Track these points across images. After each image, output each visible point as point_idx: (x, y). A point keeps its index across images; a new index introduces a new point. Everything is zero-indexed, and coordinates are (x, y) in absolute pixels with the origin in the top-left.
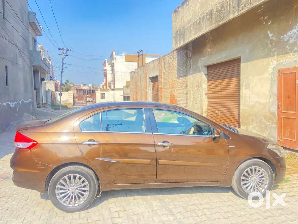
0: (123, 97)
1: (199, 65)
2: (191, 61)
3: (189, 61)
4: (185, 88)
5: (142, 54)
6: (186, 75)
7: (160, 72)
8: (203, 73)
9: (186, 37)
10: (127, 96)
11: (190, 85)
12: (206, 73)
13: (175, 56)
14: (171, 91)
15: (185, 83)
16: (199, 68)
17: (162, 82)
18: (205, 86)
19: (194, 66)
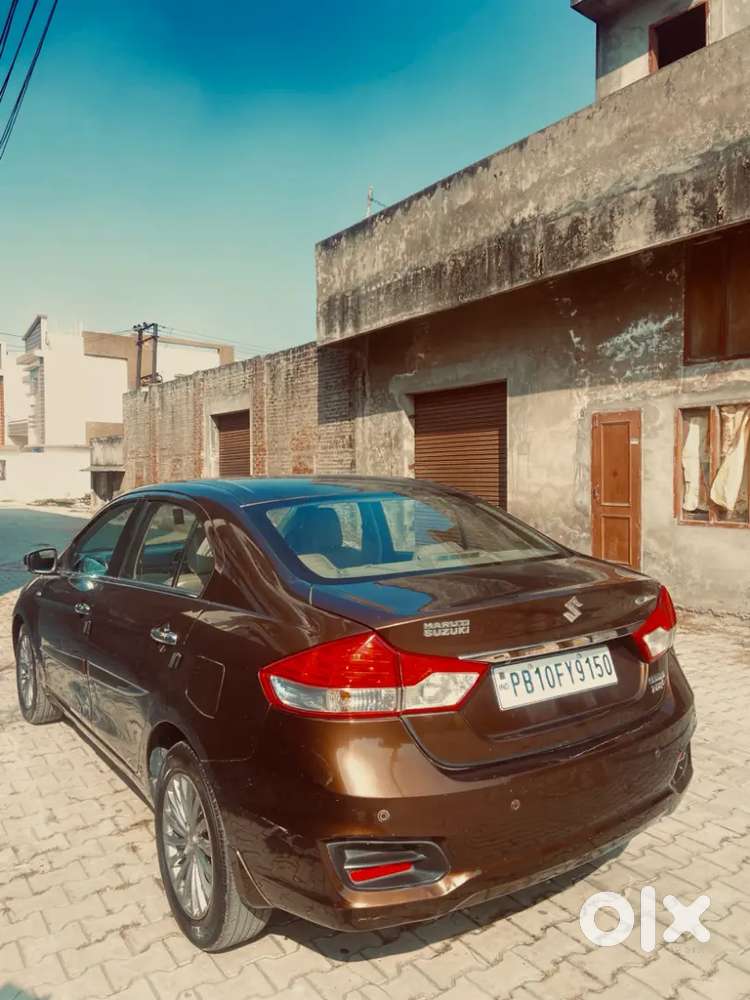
0: (88, 475)
1: (391, 391)
2: (367, 377)
3: (360, 379)
4: (346, 449)
5: (155, 338)
6: (350, 411)
7: (257, 400)
8: (403, 412)
9: (362, 317)
10: (108, 473)
11: (364, 441)
12: (412, 412)
13: (314, 360)
14: (299, 457)
15: (347, 437)
16: (393, 400)
17: (257, 435)
18: (409, 444)
19: (377, 393)
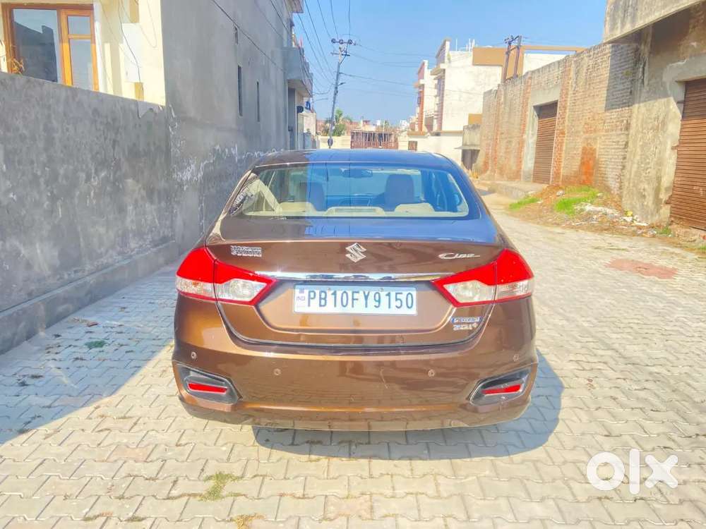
0: (460, 151)
1: (664, 79)
2: (646, 68)
3: (641, 70)
4: (623, 132)
5: (518, 47)
6: (629, 103)
7: (564, 93)
8: (672, 99)
9: (639, 13)
10: (471, 150)
11: (637, 125)
12: (682, 97)
13: (609, 55)
14: (587, 139)
15: (625, 122)
16: (665, 88)
17: (564, 119)
18: (674, 127)
19: (653, 81)
